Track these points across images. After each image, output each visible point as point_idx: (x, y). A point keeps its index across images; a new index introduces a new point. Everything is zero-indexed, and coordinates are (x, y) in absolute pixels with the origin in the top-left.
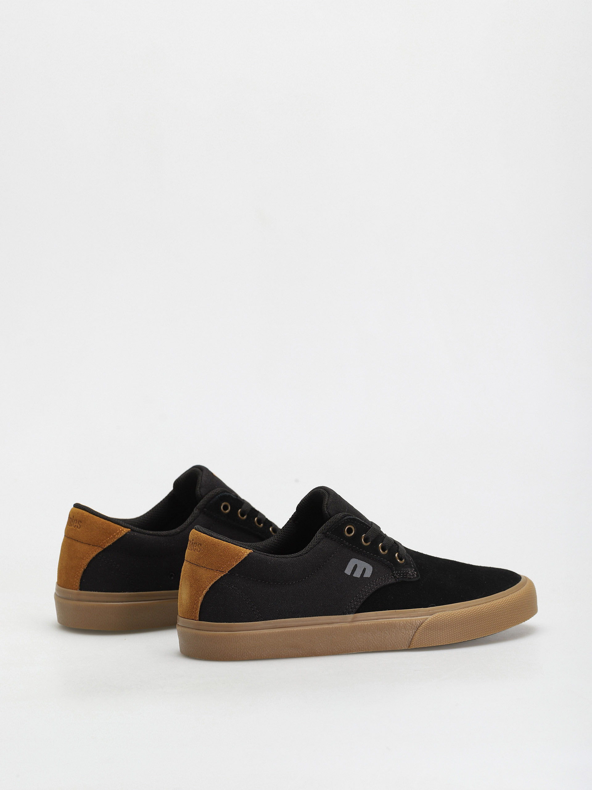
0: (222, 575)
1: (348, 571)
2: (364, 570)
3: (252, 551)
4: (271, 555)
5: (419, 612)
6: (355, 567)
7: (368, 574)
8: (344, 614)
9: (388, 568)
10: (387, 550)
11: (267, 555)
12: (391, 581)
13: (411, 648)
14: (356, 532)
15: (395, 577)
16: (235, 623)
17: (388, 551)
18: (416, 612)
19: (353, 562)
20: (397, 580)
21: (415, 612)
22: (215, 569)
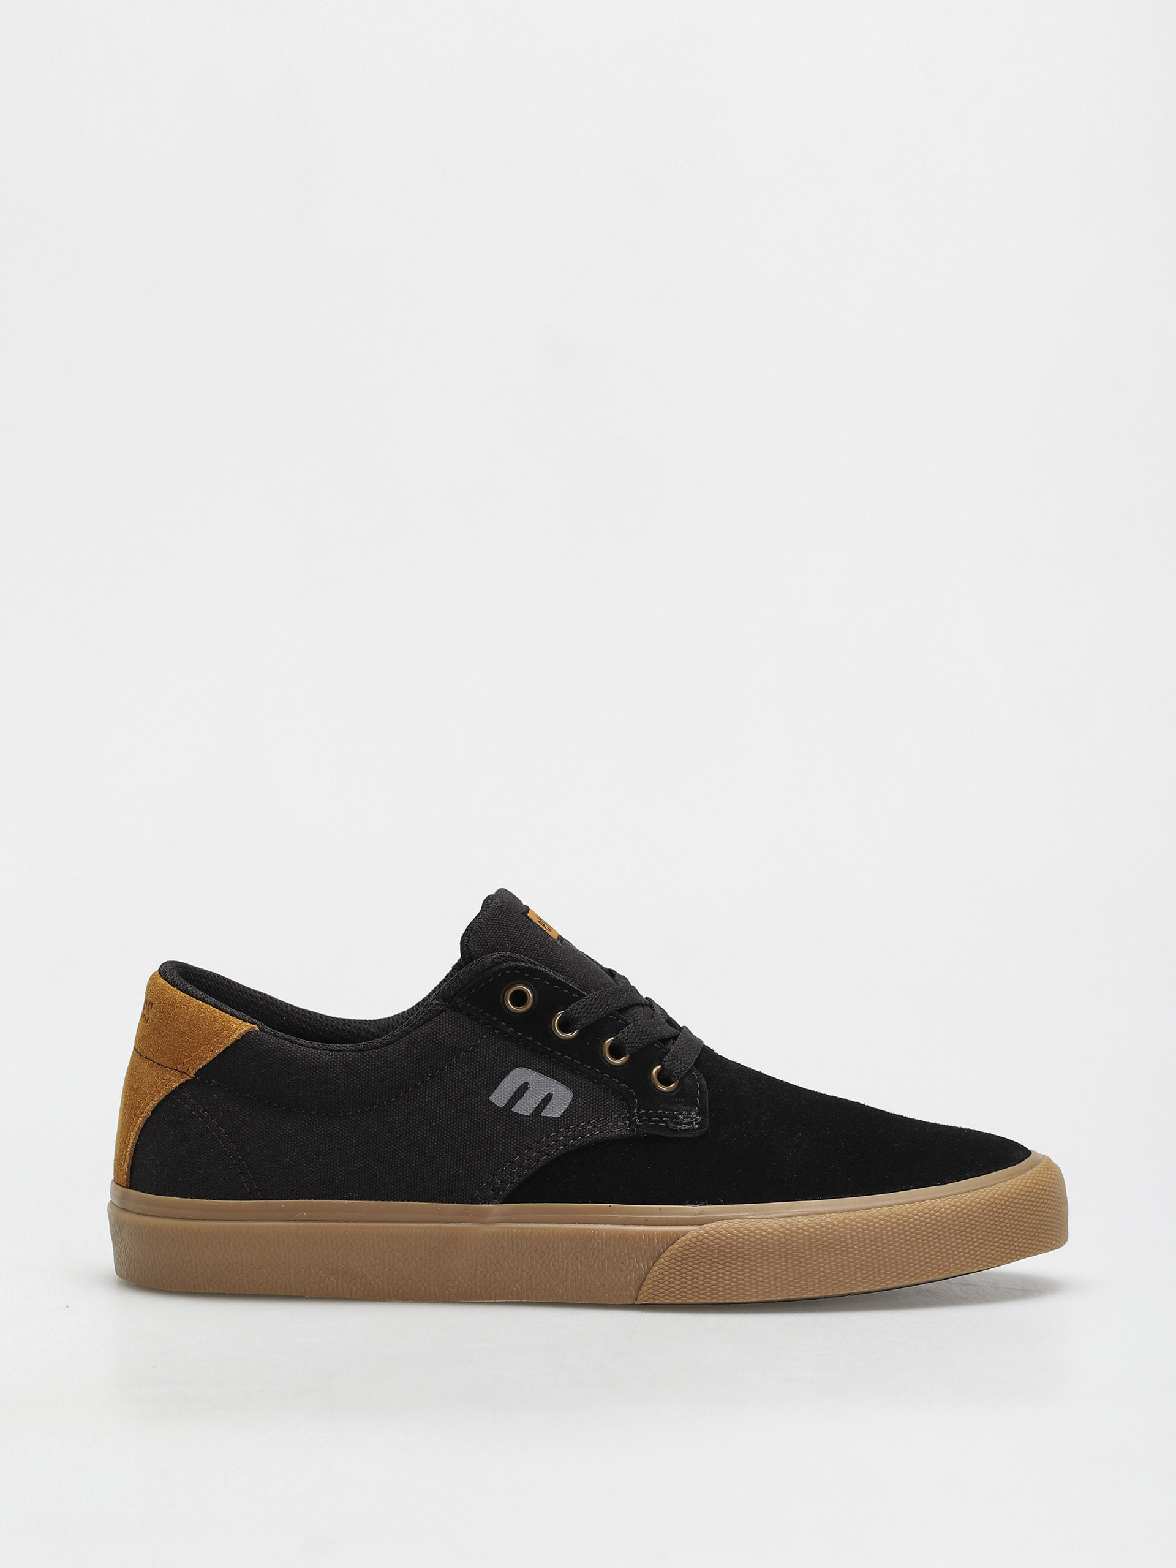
0: (182, 1080)
1: (500, 1097)
2: (548, 1098)
3: (257, 1028)
4: (300, 1041)
5: (672, 1214)
6: (524, 1088)
7: (555, 1110)
8: (474, 1201)
9: (622, 1100)
10: (628, 1056)
11: (292, 1042)
12: (618, 1130)
13: (640, 1302)
14: (536, 1002)
15: (633, 1123)
16: (194, 1200)
17: (630, 1058)
18: (665, 1215)
19: (518, 1076)
20: (634, 1131)
21: (660, 1212)
22: (169, 1066)
